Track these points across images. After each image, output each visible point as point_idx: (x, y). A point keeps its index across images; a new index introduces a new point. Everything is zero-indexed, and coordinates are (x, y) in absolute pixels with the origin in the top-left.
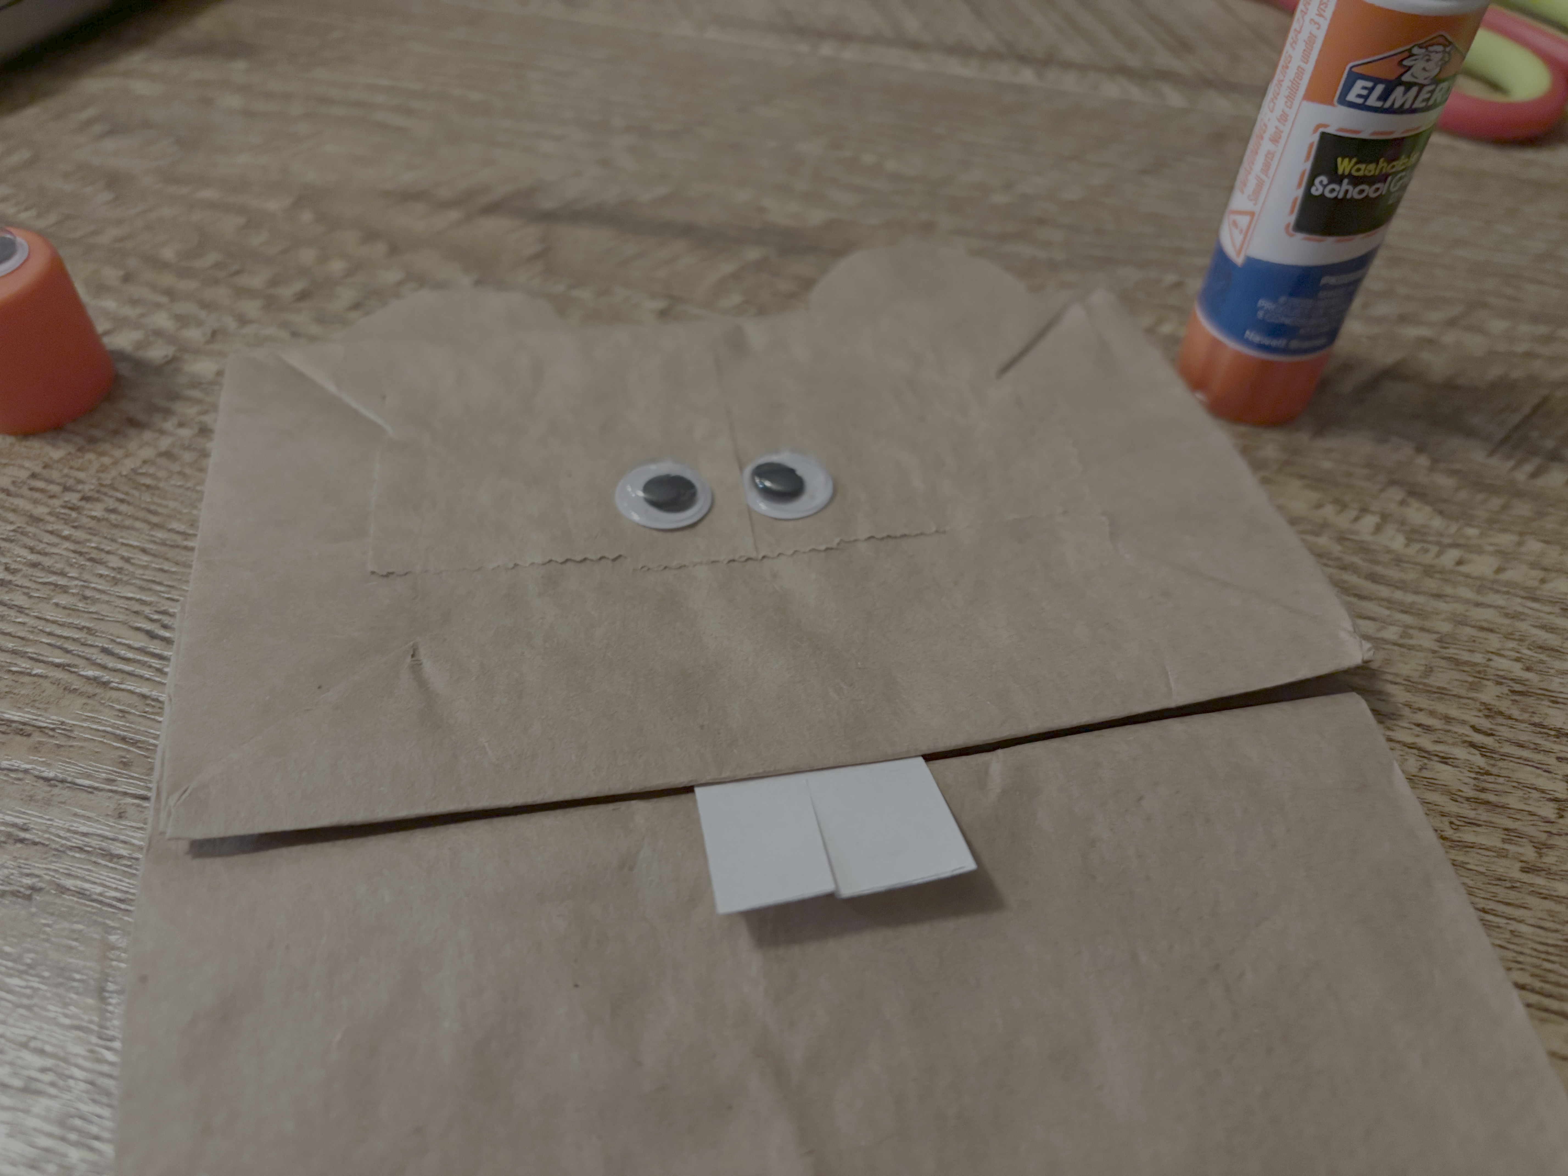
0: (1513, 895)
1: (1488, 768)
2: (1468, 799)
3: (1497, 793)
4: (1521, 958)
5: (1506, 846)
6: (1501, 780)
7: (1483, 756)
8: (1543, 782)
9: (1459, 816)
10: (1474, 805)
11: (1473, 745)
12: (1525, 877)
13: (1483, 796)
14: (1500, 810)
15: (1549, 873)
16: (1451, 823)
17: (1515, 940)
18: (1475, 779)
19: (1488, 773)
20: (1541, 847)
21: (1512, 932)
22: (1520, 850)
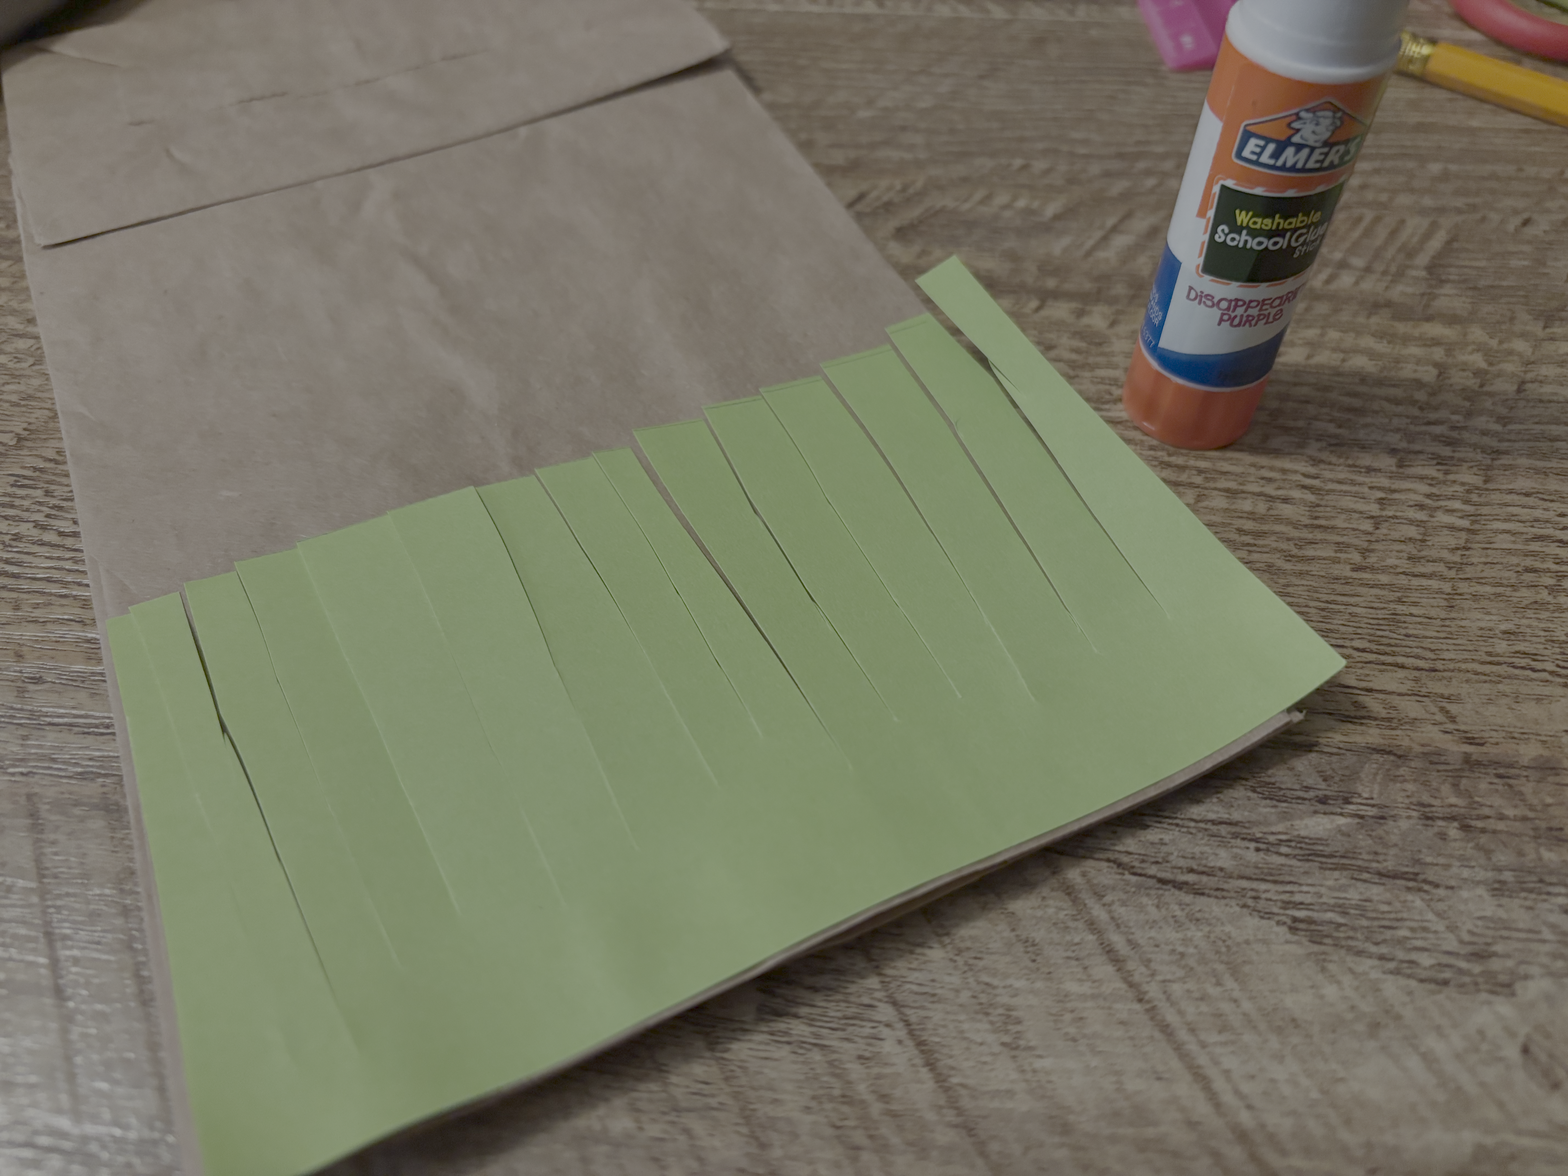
0: (1347, 589)
1: (1318, 502)
2: (1306, 526)
3: (1327, 518)
4: (1359, 631)
5: (1338, 555)
6: (1328, 509)
7: (1313, 494)
8: (1361, 506)
9: (1300, 539)
10: (1310, 530)
11: (1304, 487)
12: (1355, 575)
13: (1316, 522)
14: (1329, 530)
15: (1372, 569)
16: (1296, 544)
17: (1353, 619)
18: (1309, 511)
19: (1318, 506)
20: (1364, 552)
21: (1350, 614)
22: (1349, 556)
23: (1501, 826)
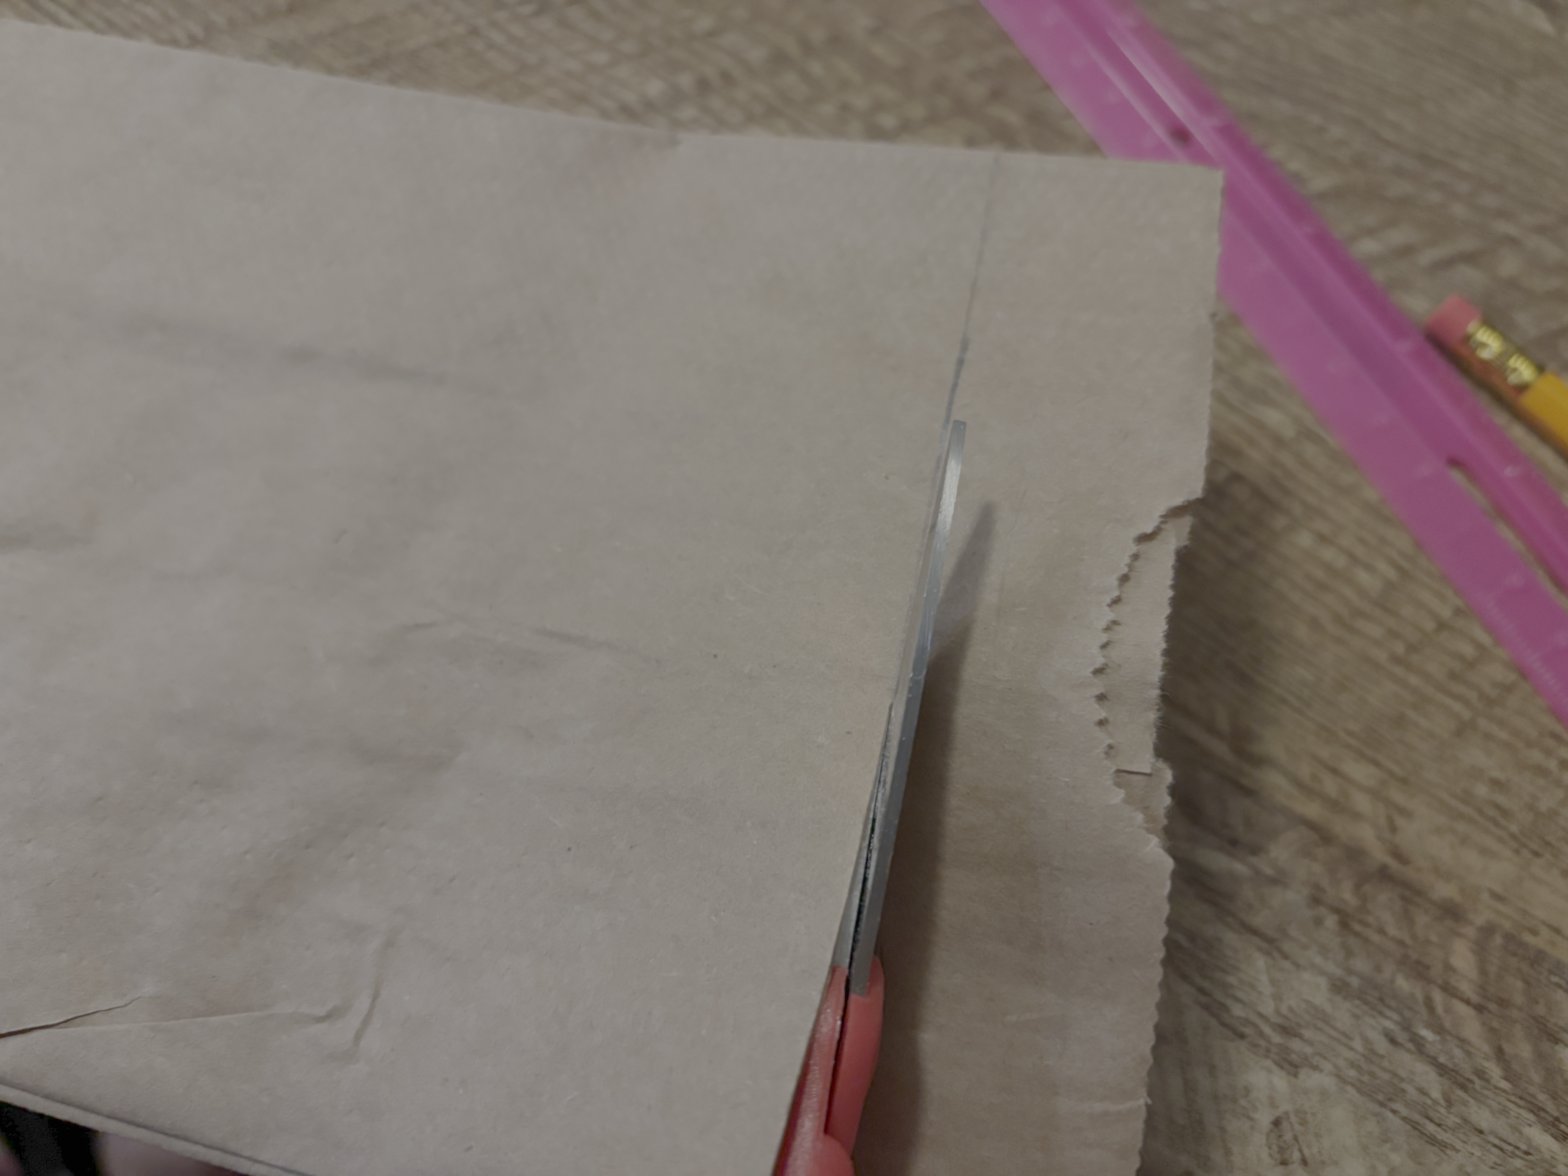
23: (1376, 938)
